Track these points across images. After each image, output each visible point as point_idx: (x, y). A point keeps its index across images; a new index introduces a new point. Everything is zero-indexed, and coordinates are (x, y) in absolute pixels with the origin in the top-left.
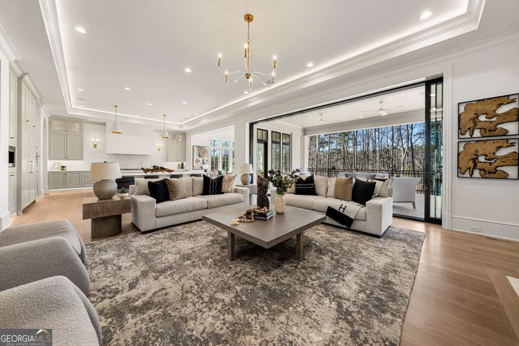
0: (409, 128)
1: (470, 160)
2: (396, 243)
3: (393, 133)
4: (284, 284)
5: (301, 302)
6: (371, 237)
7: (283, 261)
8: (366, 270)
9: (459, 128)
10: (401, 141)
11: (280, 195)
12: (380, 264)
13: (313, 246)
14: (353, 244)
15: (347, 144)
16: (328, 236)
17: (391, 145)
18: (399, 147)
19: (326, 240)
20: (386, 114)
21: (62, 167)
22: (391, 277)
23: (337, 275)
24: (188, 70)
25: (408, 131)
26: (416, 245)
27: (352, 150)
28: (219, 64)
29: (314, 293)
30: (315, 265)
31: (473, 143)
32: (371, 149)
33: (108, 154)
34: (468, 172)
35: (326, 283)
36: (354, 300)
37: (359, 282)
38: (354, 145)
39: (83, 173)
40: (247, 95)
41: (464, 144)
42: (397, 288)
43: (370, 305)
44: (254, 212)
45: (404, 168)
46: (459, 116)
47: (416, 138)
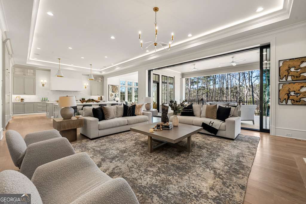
0: (250, 73)
1: (285, 94)
2: (243, 143)
3: (239, 76)
4: (183, 163)
5: (194, 171)
6: (229, 140)
7: (180, 152)
8: (227, 156)
9: (279, 76)
10: (245, 81)
11: (175, 115)
12: (235, 153)
13: (196, 145)
14: (219, 143)
15: (209, 83)
16: (203, 140)
17: (238, 84)
18: (244, 85)
19: (203, 142)
20: (236, 65)
21: (21, 99)
22: (241, 159)
23: (211, 159)
24: (113, 38)
25: (249, 75)
26: (255, 144)
27: (213, 87)
28: (139, 37)
29: (200, 167)
30: (199, 154)
31: (287, 84)
32: (225, 86)
33: (52, 91)
34: (284, 101)
35: (206, 162)
36: (222, 169)
37: (224, 161)
38: (214, 84)
39: (36, 104)
40: (148, 53)
41: (282, 85)
42: (244, 164)
43: (231, 171)
44: (162, 125)
45: (247, 99)
46: (279, 68)
47: (255, 79)
